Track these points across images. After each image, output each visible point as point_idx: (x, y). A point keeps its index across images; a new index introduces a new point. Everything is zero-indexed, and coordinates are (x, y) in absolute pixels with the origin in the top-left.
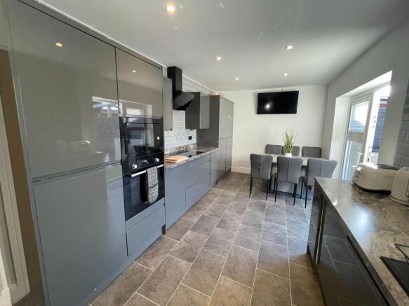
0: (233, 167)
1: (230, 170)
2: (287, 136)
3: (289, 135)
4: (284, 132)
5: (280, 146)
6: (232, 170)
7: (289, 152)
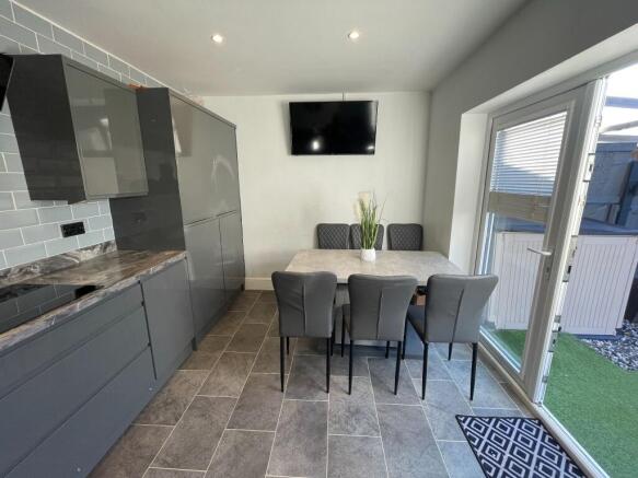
0: (249, 280)
1: (243, 287)
2: (363, 209)
3: (367, 206)
4: (357, 197)
5: (344, 226)
6: (247, 287)
7: (369, 247)
